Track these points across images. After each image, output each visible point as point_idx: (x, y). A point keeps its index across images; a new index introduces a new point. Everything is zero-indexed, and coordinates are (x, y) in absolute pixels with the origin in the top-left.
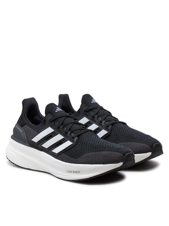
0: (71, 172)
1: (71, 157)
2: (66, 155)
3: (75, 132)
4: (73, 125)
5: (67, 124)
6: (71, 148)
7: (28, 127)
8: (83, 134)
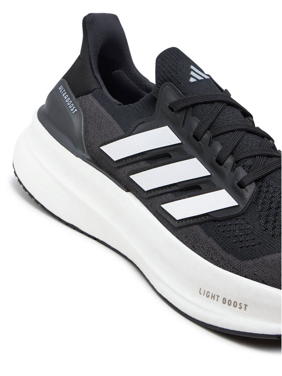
0: (213, 297)
1: (224, 249)
2: (210, 235)
3: (249, 162)
4: (243, 137)
5: (225, 130)
6: (230, 218)
7: (96, 103)
8: (273, 175)
